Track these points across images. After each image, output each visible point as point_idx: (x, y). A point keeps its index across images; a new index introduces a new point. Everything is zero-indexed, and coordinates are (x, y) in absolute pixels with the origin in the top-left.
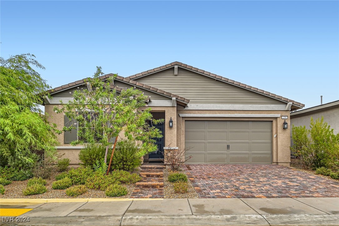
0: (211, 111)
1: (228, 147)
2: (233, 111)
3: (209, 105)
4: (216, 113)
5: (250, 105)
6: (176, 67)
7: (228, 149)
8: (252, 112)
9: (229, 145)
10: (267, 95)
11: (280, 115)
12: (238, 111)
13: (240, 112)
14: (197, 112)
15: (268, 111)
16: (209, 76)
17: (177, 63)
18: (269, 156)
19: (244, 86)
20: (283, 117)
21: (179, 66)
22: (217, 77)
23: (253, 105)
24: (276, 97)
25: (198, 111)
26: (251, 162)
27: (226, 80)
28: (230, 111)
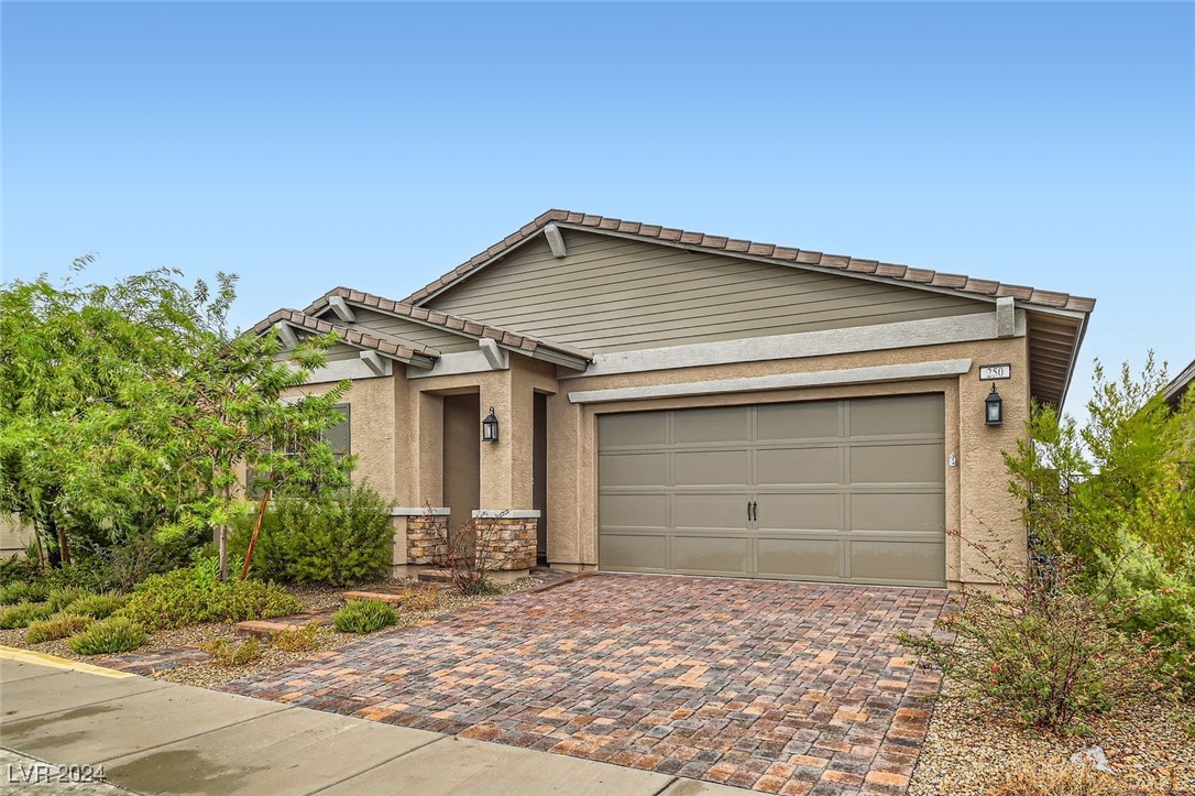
0: (676, 374)
1: (752, 510)
2: (758, 366)
3: (667, 348)
4: (691, 381)
5: (825, 332)
6: (551, 228)
7: (752, 518)
8: (836, 360)
9: (755, 505)
10: (891, 277)
11: (970, 360)
12: (777, 365)
13: (785, 366)
14: (626, 380)
15: (909, 352)
16: (658, 242)
17: (551, 217)
18: (929, 551)
19: (790, 256)
20: (985, 373)
21: (561, 222)
22: (683, 240)
23: (841, 330)
24: (935, 283)
25: (631, 377)
26: (848, 574)
27: (718, 245)
28: (743, 368)
